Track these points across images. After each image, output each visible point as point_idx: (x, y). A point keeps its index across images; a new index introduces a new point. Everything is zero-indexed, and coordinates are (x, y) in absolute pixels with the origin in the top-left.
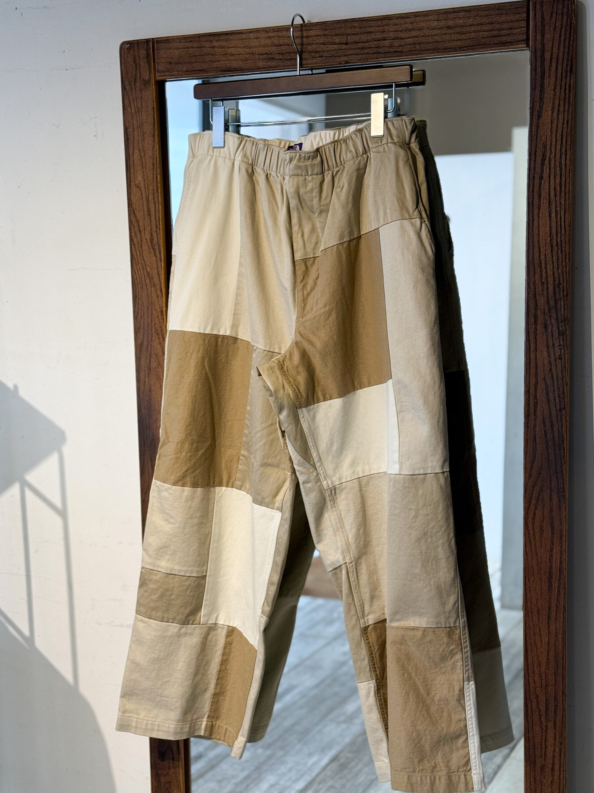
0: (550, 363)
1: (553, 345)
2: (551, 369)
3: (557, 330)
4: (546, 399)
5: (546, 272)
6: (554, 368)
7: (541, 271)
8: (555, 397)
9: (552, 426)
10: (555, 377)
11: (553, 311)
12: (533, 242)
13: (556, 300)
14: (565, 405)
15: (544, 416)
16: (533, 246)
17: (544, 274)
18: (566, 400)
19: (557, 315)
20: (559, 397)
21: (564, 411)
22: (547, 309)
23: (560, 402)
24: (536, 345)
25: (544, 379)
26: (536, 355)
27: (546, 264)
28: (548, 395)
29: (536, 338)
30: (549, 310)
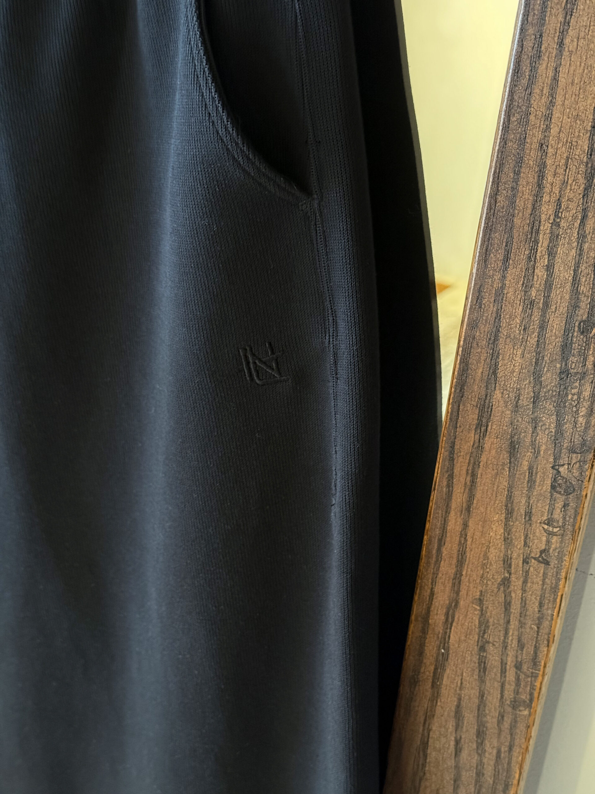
0: (507, 563)
1: (529, 514)
2: (506, 582)
3: (551, 473)
4: (476, 659)
5: (549, 268)
6: (516, 583)
7: (532, 258)
8: (503, 664)
9: (480, 734)
10: (515, 608)
11: (550, 406)
12: (522, 141)
13: (565, 373)
14: (531, 694)
15: (460, 700)
16: (520, 161)
17: (540, 273)
18: (538, 684)
19: (559, 425)
20: (518, 666)
21: (526, 713)
22: (527, 393)
23: (518, 680)
24: (471, 497)
25: (480, 601)
26: (465, 525)
27: (554, 238)
28: (482, 649)
29: (474, 475)
30: (536, 400)
